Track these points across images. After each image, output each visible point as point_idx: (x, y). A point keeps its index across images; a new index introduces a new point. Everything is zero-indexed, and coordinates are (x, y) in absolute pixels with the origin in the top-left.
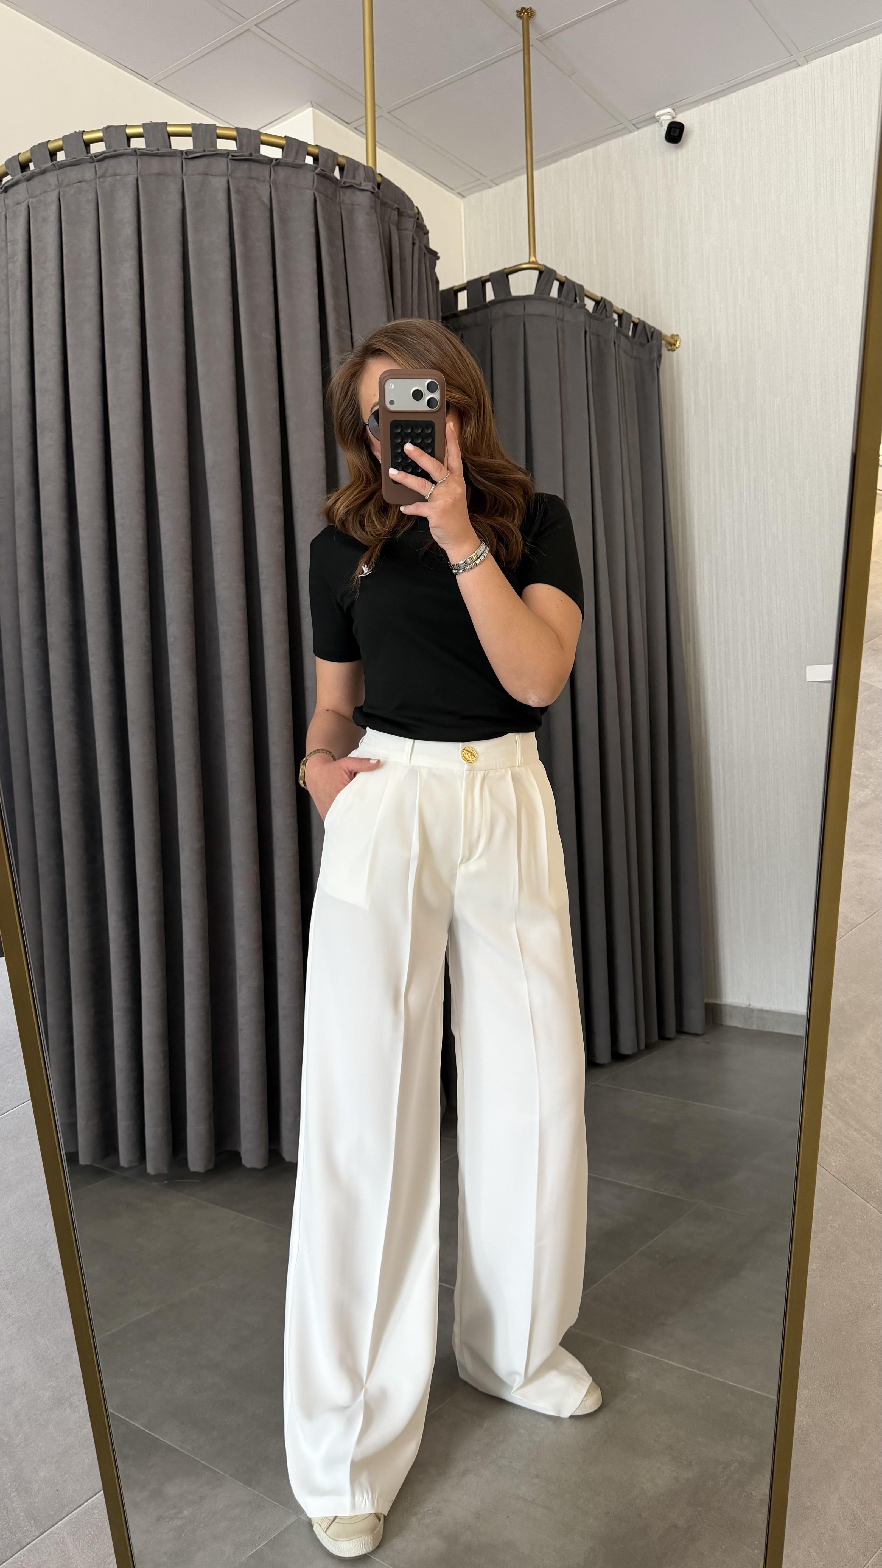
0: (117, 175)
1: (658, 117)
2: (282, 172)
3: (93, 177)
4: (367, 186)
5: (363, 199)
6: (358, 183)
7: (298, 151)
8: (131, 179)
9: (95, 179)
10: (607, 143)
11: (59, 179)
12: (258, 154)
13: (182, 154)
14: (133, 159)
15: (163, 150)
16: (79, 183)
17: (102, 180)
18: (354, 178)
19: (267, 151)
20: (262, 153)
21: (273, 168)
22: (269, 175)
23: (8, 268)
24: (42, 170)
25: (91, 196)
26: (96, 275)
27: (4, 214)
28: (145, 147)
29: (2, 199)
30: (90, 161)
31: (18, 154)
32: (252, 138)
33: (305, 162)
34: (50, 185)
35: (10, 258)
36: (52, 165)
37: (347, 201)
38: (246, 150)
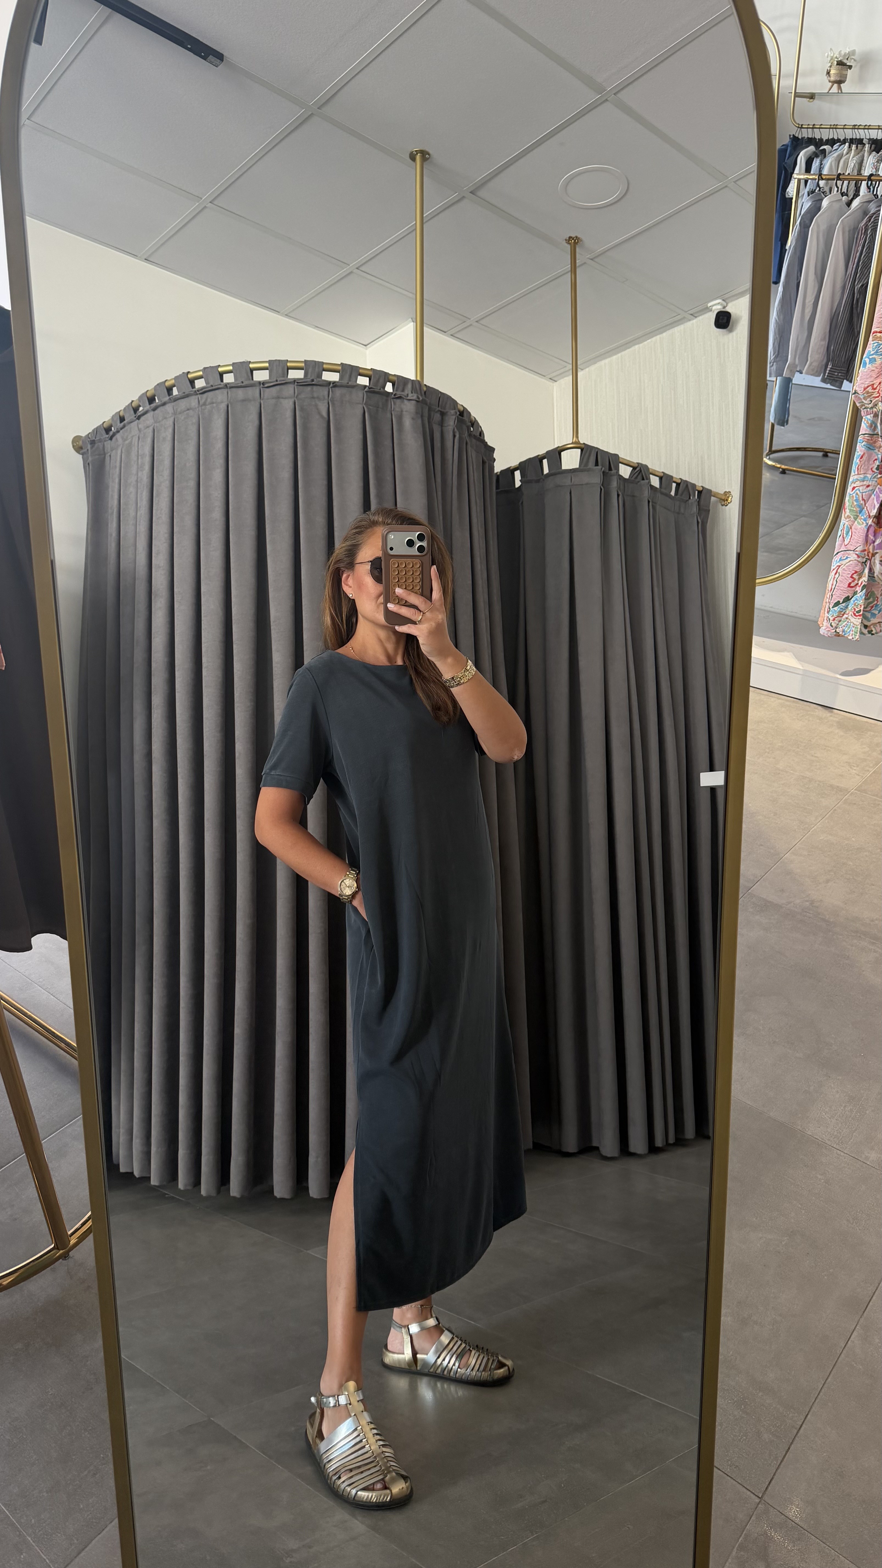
0: (213, 403)
1: (711, 308)
2: (338, 392)
4: (412, 396)
5: (410, 406)
6: (405, 394)
7: (352, 374)
8: (223, 406)
9: (198, 407)
10: (671, 330)
11: (175, 408)
12: (320, 379)
13: (260, 384)
14: (225, 390)
15: (246, 383)
16: (188, 411)
17: (203, 407)
18: (404, 390)
19: (328, 376)
20: (323, 378)
21: (332, 390)
22: (327, 395)
23: (138, 475)
24: (163, 402)
25: (195, 420)
26: (196, 479)
27: (138, 436)
28: (233, 381)
29: (136, 425)
30: (195, 394)
31: (148, 391)
32: (317, 367)
33: (358, 382)
34: (169, 413)
35: (140, 468)
36: (170, 399)
37: (397, 409)
38: (311, 377)
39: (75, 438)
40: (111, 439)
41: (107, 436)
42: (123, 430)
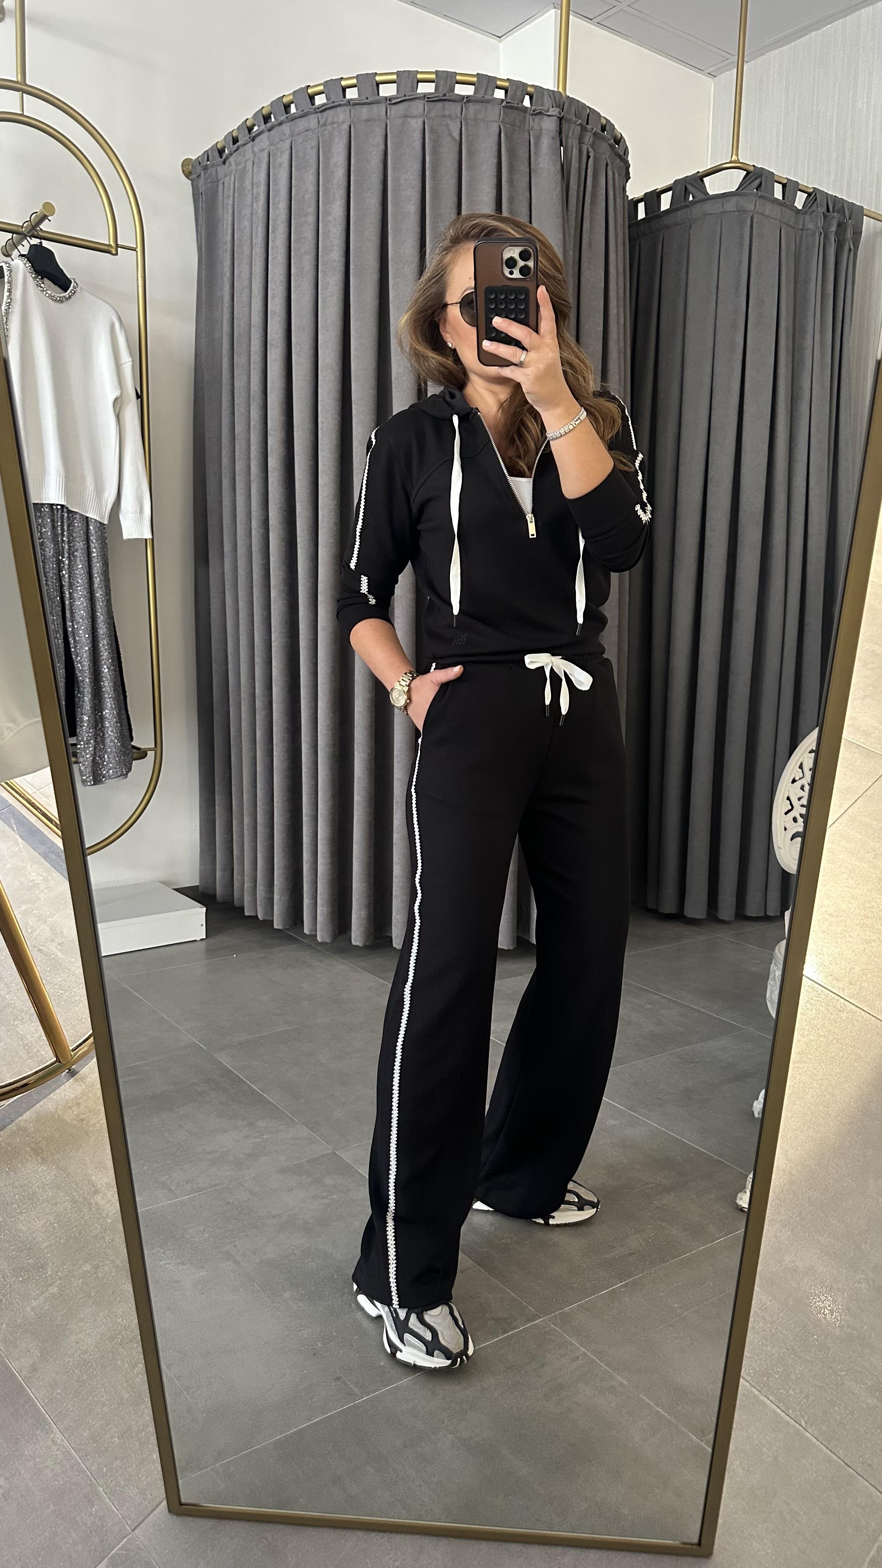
0: (334, 123)
2: (472, 109)
3: (316, 126)
4: (552, 111)
5: (549, 125)
6: (546, 109)
7: (487, 86)
8: (345, 127)
9: (318, 128)
11: (292, 128)
12: (451, 94)
13: (387, 101)
14: (347, 109)
15: (371, 99)
16: (307, 133)
17: (323, 128)
18: (543, 105)
19: (462, 90)
20: (456, 92)
21: (465, 106)
22: (460, 112)
23: (253, 206)
24: (279, 121)
25: (314, 143)
26: (315, 213)
27: (252, 159)
28: (357, 97)
29: (251, 147)
30: (315, 112)
31: (263, 107)
32: (449, 78)
33: (496, 96)
34: (285, 134)
35: (255, 199)
36: (287, 117)
37: (536, 128)
38: (443, 91)
39: (186, 159)
40: (224, 163)
41: (220, 160)
42: (237, 152)
